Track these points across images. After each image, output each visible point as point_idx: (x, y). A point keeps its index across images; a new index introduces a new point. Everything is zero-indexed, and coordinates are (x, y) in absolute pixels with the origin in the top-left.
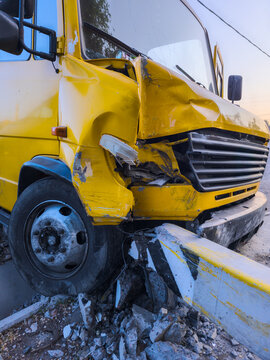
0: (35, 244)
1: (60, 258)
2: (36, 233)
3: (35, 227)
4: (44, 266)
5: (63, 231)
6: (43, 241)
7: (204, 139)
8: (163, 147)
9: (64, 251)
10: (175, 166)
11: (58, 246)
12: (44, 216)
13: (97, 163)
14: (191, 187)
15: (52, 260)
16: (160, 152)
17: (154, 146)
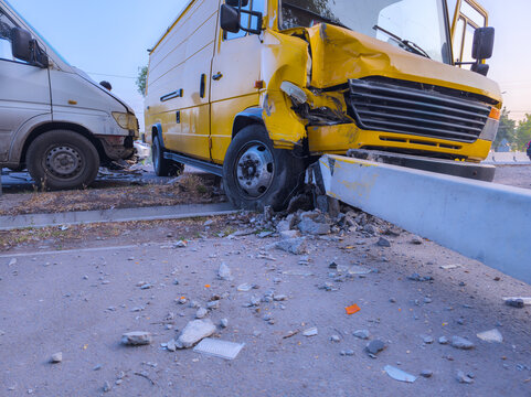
0: (239, 173)
1: (255, 182)
2: (241, 165)
3: (241, 161)
4: (246, 191)
5: (257, 162)
6: (245, 171)
7: (365, 85)
8: (335, 94)
9: (258, 176)
10: (345, 109)
11: (255, 174)
12: (246, 153)
13: (279, 102)
14: (353, 125)
15: (249, 184)
16: (333, 98)
17: (328, 93)
